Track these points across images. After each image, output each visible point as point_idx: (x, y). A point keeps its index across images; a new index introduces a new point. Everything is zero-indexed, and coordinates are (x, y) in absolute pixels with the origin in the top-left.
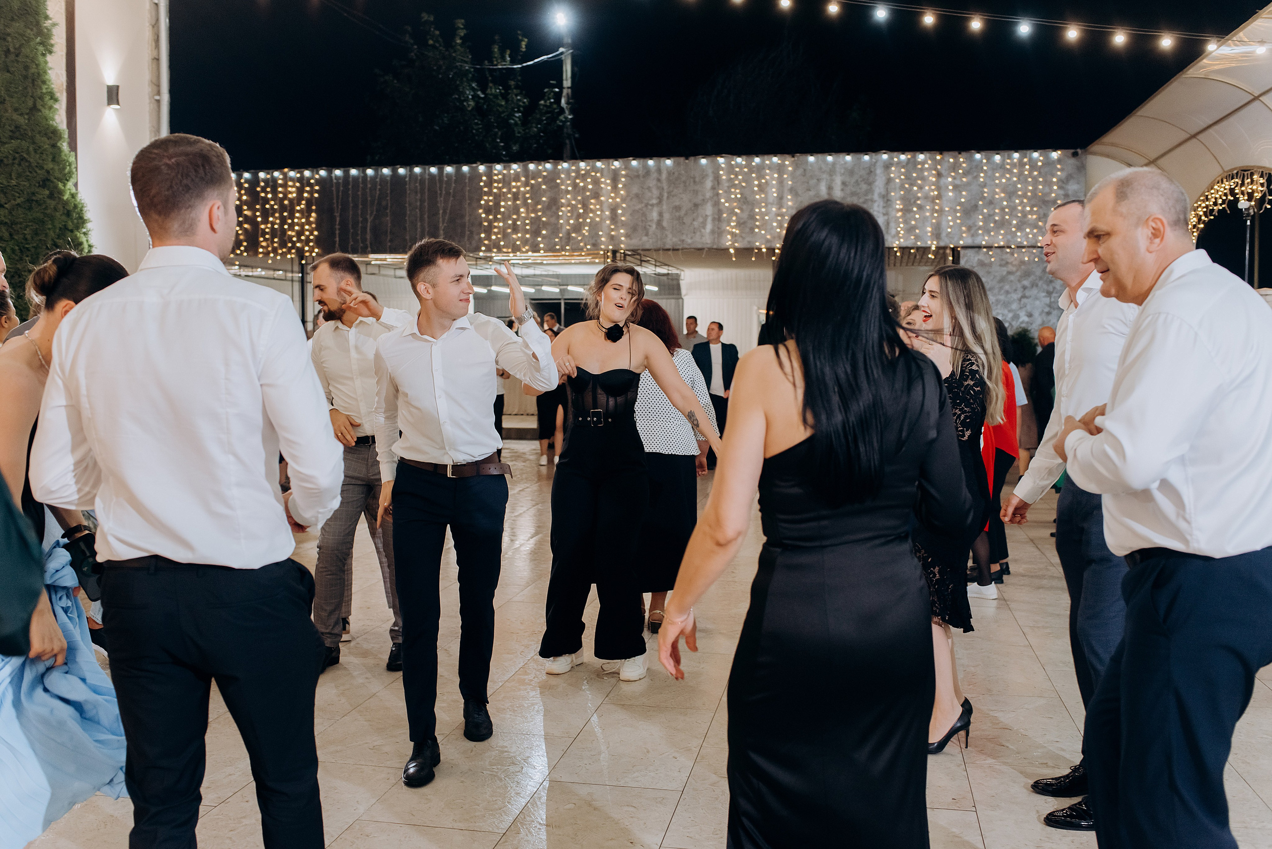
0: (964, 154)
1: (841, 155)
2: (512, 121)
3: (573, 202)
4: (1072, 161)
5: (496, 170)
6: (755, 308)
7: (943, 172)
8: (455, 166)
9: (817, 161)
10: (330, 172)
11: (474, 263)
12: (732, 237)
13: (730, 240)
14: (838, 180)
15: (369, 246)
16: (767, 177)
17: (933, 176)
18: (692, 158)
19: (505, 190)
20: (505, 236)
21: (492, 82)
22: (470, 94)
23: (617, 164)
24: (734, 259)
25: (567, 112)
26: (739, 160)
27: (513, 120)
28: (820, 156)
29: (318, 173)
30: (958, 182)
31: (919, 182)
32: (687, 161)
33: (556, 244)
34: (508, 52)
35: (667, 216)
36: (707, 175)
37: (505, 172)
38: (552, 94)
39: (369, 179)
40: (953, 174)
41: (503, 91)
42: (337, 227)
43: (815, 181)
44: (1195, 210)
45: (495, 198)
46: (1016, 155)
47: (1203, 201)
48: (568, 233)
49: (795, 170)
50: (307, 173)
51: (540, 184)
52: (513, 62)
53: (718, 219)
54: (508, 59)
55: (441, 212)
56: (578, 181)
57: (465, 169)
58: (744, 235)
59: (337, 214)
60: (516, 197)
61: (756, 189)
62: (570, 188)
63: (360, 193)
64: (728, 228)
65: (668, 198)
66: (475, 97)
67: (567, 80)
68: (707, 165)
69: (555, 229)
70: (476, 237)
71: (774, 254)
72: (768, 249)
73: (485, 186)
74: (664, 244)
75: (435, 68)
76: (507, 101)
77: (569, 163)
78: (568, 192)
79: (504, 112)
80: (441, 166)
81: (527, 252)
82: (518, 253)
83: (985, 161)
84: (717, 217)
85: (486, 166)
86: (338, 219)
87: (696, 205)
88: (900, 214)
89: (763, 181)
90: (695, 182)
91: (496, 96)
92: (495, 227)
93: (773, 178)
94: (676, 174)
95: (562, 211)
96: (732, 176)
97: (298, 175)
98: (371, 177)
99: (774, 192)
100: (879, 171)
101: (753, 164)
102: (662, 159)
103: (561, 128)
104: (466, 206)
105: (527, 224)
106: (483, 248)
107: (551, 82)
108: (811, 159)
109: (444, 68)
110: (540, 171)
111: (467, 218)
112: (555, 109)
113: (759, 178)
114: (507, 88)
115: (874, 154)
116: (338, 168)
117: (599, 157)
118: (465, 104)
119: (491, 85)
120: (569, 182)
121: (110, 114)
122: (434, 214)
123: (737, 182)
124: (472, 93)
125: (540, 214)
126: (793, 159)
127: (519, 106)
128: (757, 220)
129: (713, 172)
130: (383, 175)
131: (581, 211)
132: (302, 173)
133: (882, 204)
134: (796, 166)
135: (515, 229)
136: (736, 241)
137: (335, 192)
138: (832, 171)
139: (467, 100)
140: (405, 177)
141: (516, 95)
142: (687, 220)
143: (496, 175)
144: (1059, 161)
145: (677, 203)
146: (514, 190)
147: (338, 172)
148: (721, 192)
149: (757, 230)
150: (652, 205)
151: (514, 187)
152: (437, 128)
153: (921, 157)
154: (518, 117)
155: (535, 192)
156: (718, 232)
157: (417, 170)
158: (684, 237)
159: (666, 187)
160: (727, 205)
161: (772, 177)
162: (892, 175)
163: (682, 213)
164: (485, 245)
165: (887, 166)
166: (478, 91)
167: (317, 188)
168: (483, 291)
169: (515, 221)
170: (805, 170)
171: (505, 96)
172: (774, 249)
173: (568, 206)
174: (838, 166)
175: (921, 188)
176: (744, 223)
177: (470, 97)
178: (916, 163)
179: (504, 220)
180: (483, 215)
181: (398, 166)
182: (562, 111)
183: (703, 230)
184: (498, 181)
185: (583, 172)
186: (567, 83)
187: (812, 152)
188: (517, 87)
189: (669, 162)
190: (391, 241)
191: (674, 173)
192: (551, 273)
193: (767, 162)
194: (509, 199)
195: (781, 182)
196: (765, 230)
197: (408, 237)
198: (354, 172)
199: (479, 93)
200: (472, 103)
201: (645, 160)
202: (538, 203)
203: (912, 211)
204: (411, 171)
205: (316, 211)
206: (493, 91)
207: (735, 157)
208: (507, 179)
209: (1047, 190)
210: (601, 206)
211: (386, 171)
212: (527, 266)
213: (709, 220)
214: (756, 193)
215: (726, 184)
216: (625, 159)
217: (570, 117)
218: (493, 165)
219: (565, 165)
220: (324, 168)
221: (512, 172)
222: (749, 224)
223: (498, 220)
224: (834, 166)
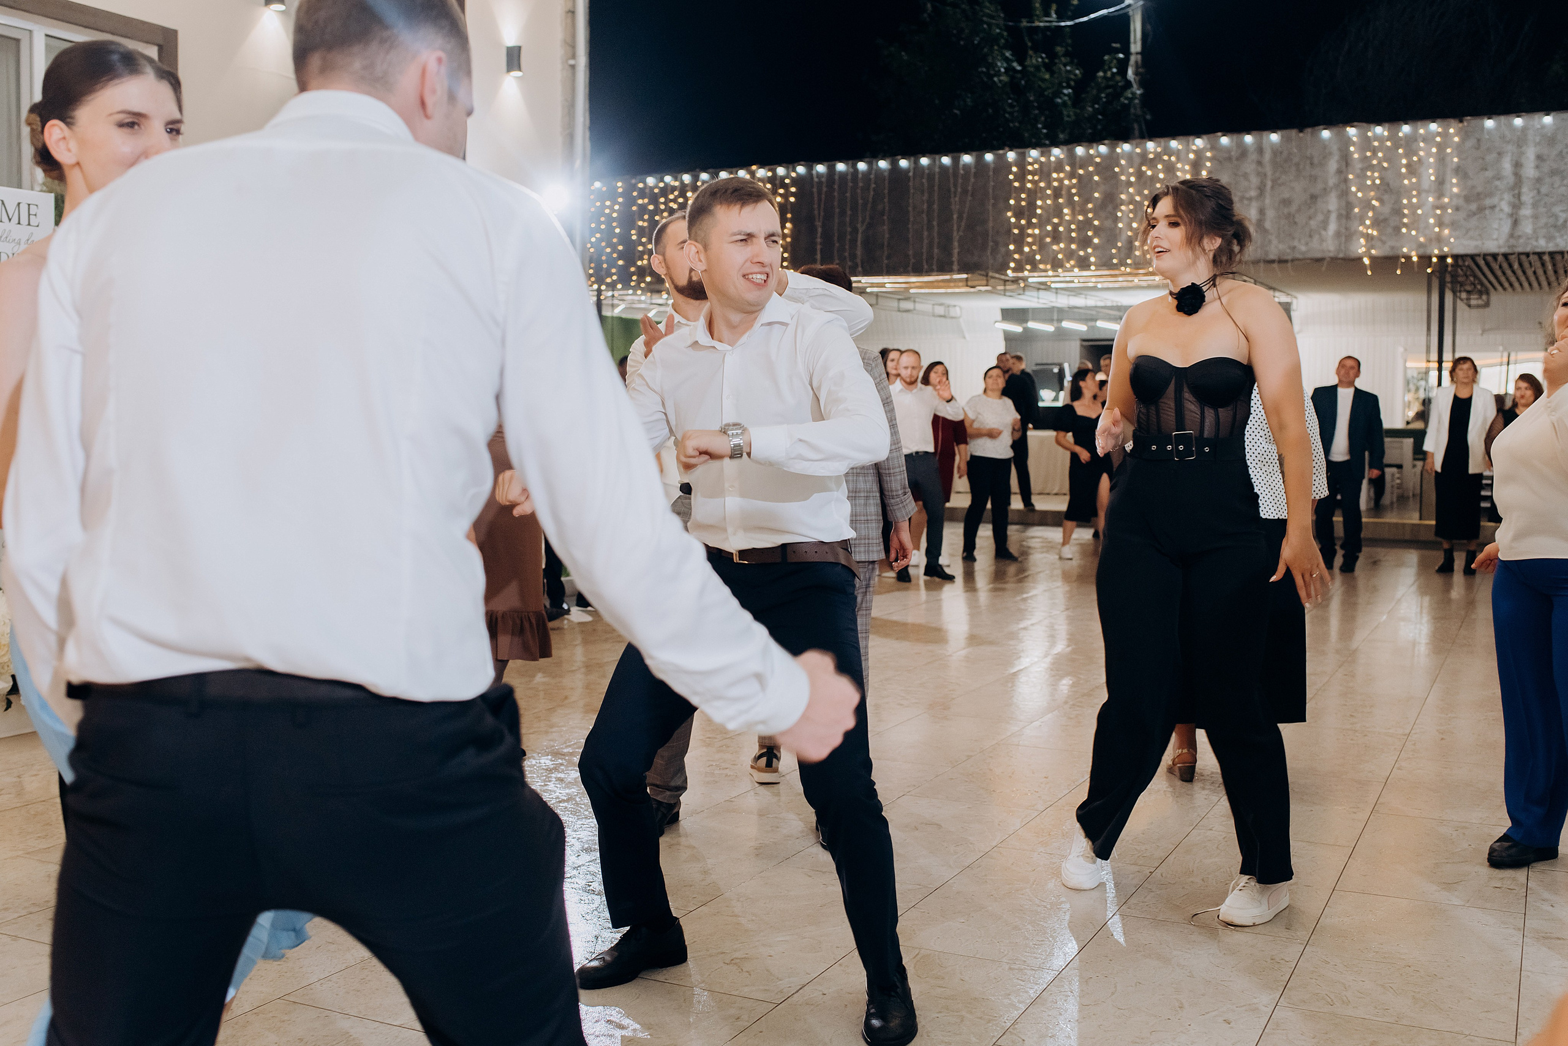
1: (1536, 116)
2: (1059, 100)
3: (1138, 198)
5: (1030, 157)
6: (1401, 349)
8: (974, 154)
9: (1498, 127)
10: (810, 168)
11: (1002, 288)
12: (1367, 241)
13: (1364, 246)
14: (1530, 153)
15: (859, 263)
16: (1422, 153)
18: (1309, 130)
19: (1042, 184)
20: (1042, 247)
21: (1032, 48)
22: (1002, 64)
23: (1199, 142)
24: (1369, 273)
25: (1135, 86)
26: (1379, 129)
27: (1061, 98)
28: (1503, 119)
29: (794, 170)
32: (1301, 135)
33: (1112, 257)
34: (1054, 7)
35: (1270, 214)
36: (1330, 154)
37: (1043, 159)
38: (1115, 61)
39: (860, 176)
41: (1047, 61)
42: (819, 240)
43: (1494, 155)
45: (1028, 196)
48: (1130, 242)
49: (1463, 141)
50: (781, 171)
51: (1091, 174)
52: (1061, 18)
53: (1346, 215)
54: (1054, 16)
55: (955, 216)
56: (1144, 168)
57: (989, 157)
58: (1384, 238)
59: (818, 224)
60: (1057, 193)
61: (1404, 170)
62: (1133, 179)
63: (848, 195)
64: (1361, 228)
65: (1272, 187)
66: (1009, 70)
67: (1135, 42)
68: (1330, 139)
69: (1110, 236)
70: (1003, 250)
71: (1430, 264)
72: (1420, 257)
73: (1015, 180)
74: (1266, 253)
75: (955, 32)
76: (1052, 73)
77: (1131, 144)
78: (1129, 184)
79: (1049, 88)
80: (956, 154)
81: (1071, 270)
82: (1060, 270)
84: (1344, 213)
85: (1016, 153)
86: (820, 230)
87: (1314, 198)
89: (1415, 159)
90: (1312, 164)
91: (1037, 68)
92: (1029, 235)
93: (1429, 154)
94: (1285, 154)
95: (1121, 211)
96: (1368, 154)
97: (770, 174)
98: (863, 173)
99: (1431, 175)
101: (1401, 134)
102: (1265, 133)
103: (1126, 107)
104: (990, 208)
105: (1073, 231)
106: (1012, 265)
107: (1114, 45)
108: (1489, 123)
109: (967, 31)
110: (1091, 157)
111: (991, 224)
112: (1118, 82)
113: (1408, 155)
114: (1052, 56)
116: (820, 162)
117: (1173, 135)
118: (996, 79)
119: (1031, 52)
120: (1131, 170)
121: (511, 84)
122: (945, 219)
123: (1375, 162)
124: (1005, 65)
125: (1090, 215)
126: (1460, 125)
127: (1068, 80)
128: (1404, 216)
129: (1340, 150)
130: (879, 169)
132: (774, 171)
134: (1465, 135)
135: (1056, 237)
136: (1373, 247)
137: (816, 195)
138: (1521, 140)
139: (998, 74)
140: (907, 171)
141: (1065, 65)
142: (1301, 219)
143: (1030, 164)
145: (1286, 195)
146: (1055, 184)
147: (821, 168)
148: (1351, 176)
149: (1404, 230)
150: (1250, 199)
151: (1055, 180)
152: (956, 111)
154: (1068, 95)
155: (1085, 185)
156: (1346, 235)
157: (924, 161)
158: (1296, 243)
159: (1269, 173)
160: (1360, 195)
161: (1427, 154)
163: (1293, 208)
164: (1014, 260)
166: (1013, 61)
167: (793, 189)
168: (1017, 329)
169: (1055, 227)
170: (1479, 140)
171: (1049, 67)
172: (1430, 258)
173: (1130, 203)
174: (1531, 133)
176: (1385, 220)
177: (1003, 70)
179: (1041, 225)
180: (1013, 220)
181: (899, 157)
182: (1128, 84)
183: (1323, 233)
184: (1033, 173)
185: (1151, 156)
186: (1136, 47)
187: (1490, 113)
188: (1066, 55)
189: (1274, 137)
190: (888, 258)
191: (1281, 153)
192: (1109, 304)
193: (1422, 131)
194: (1048, 197)
195: (1442, 159)
196: (1417, 230)
197: (911, 253)
198: (841, 167)
199: (1015, 64)
200: (1004, 78)
201: (1240, 136)
202: (1088, 201)
204: (917, 162)
205: (792, 221)
206: (1034, 61)
207: (1372, 126)
208: (1045, 169)
211: (883, 164)
212: (1075, 292)
213: (1333, 217)
214: (1404, 177)
215: (1359, 166)
216: (1211, 136)
217: (1138, 92)
218: (1027, 150)
219: (1127, 147)
220: (802, 163)
221: (1053, 159)
222: (1394, 220)
223: (1033, 226)
224: (1524, 129)
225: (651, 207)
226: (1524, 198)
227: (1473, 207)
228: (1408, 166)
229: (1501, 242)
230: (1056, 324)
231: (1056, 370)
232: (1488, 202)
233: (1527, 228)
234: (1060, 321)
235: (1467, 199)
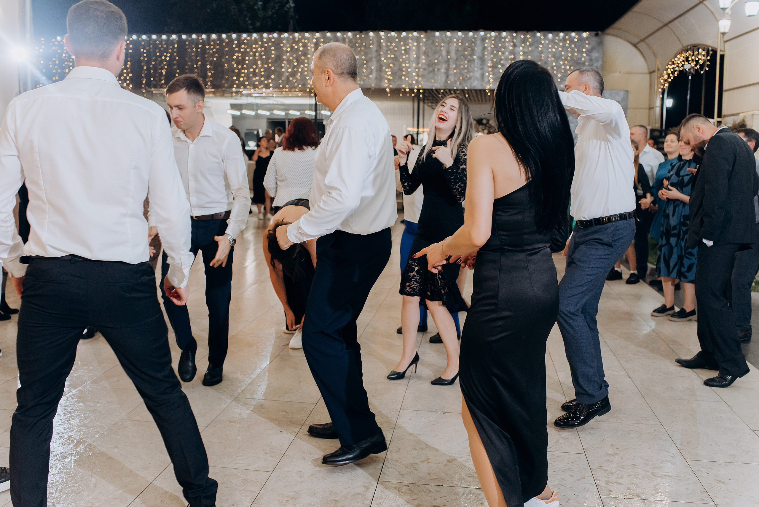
0: (530, 33)
1: (456, 32)
2: (256, 7)
3: (291, 58)
4: (595, 39)
5: (243, 37)
6: (405, 126)
7: (518, 44)
8: (217, 34)
9: (441, 36)
10: (139, 37)
11: (230, 95)
12: (388, 81)
13: (387, 84)
14: (453, 48)
16: (410, 45)
17: (512, 46)
18: (364, 32)
20: (249, 79)
23: (318, 35)
24: (389, 95)
25: (291, 2)
26: (393, 34)
28: (443, 32)
29: (131, 37)
30: (526, 50)
31: (503, 50)
32: (361, 34)
36: (373, 43)
37: (249, 38)
39: (163, 41)
40: (523, 45)
43: (439, 48)
44: (667, 70)
45: (242, 55)
46: (562, 34)
47: (671, 65)
48: (288, 78)
49: (427, 40)
51: (270, 47)
53: (380, 69)
56: (294, 45)
57: (224, 36)
58: (395, 80)
59: (144, 64)
60: (255, 54)
61: (403, 52)
62: (289, 50)
64: (386, 76)
68: (373, 37)
69: (280, 75)
70: (231, 79)
71: (413, 92)
72: (410, 89)
73: (236, 47)
77: (288, 34)
78: (288, 52)
79: (251, 1)
80: (208, 34)
81: (262, 88)
82: (257, 89)
83: (542, 37)
85: (237, 35)
86: (144, 66)
87: (366, 62)
88: (490, 69)
89: (408, 47)
90: (365, 47)
92: (243, 73)
94: (354, 42)
95: (284, 63)
96: (389, 44)
98: (165, 41)
99: (414, 54)
100: (478, 42)
101: (402, 36)
102: (346, 32)
103: (287, 12)
104: (225, 60)
105: (262, 71)
106: (235, 86)
108: (437, 34)
110: (270, 38)
111: (225, 67)
113: (405, 45)
115: (475, 32)
116: (144, 34)
117: (307, 30)
120: (288, 45)
123: (391, 47)
125: (270, 65)
126: (426, 34)
128: (404, 71)
129: (377, 42)
130: (172, 39)
131: (296, 64)
133: (480, 63)
134: (428, 38)
135: (255, 74)
136: (390, 84)
137: (142, 50)
138: (450, 41)
140: (186, 40)
143: (243, 40)
144: (587, 38)
146: (254, 50)
147: (144, 37)
148: (381, 53)
149: (403, 78)
151: (254, 48)
153: (504, 34)
154: (261, 5)
155: (267, 51)
156: (380, 78)
157: (194, 36)
160: (385, 61)
161: (413, 45)
162: (486, 45)
165: (483, 39)
167: (131, 46)
168: (238, 113)
169: (254, 69)
170: (433, 41)
172: (413, 90)
173: (288, 60)
174: (453, 39)
175: (503, 53)
176: (396, 73)
178: (501, 38)
179: (248, 68)
180: (235, 66)
181: (182, 34)
182: (288, 1)
183: (370, 77)
185: (297, 40)
187: (438, 30)
189: (349, 34)
192: (279, 103)
193: (410, 35)
194: (251, 56)
195: (418, 47)
196: (408, 78)
198: (154, 37)
201: (335, 33)
202: (269, 58)
203: (498, 67)
204: (190, 37)
205: (130, 62)
207: (390, 32)
208: (250, 43)
209: (579, 56)
210: (308, 61)
211: (174, 37)
212: (264, 98)
213: (374, 70)
214: (403, 54)
215: (385, 49)
216: (323, 32)
217: (293, 5)
218: (241, 34)
219: (286, 35)
220: (136, 34)
221: (253, 39)
222: (399, 74)
223: (245, 69)
224: (451, 38)
225: (59, 51)
226: (451, 66)
227: (431, 69)
228: (405, 50)
229: (442, 84)
230: (256, 111)
231: (256, 132)
232: (437, 67)
233: (452, 78)
234: (257, 110)
235: (429, 65)
